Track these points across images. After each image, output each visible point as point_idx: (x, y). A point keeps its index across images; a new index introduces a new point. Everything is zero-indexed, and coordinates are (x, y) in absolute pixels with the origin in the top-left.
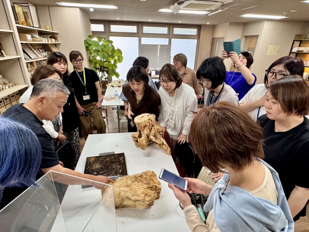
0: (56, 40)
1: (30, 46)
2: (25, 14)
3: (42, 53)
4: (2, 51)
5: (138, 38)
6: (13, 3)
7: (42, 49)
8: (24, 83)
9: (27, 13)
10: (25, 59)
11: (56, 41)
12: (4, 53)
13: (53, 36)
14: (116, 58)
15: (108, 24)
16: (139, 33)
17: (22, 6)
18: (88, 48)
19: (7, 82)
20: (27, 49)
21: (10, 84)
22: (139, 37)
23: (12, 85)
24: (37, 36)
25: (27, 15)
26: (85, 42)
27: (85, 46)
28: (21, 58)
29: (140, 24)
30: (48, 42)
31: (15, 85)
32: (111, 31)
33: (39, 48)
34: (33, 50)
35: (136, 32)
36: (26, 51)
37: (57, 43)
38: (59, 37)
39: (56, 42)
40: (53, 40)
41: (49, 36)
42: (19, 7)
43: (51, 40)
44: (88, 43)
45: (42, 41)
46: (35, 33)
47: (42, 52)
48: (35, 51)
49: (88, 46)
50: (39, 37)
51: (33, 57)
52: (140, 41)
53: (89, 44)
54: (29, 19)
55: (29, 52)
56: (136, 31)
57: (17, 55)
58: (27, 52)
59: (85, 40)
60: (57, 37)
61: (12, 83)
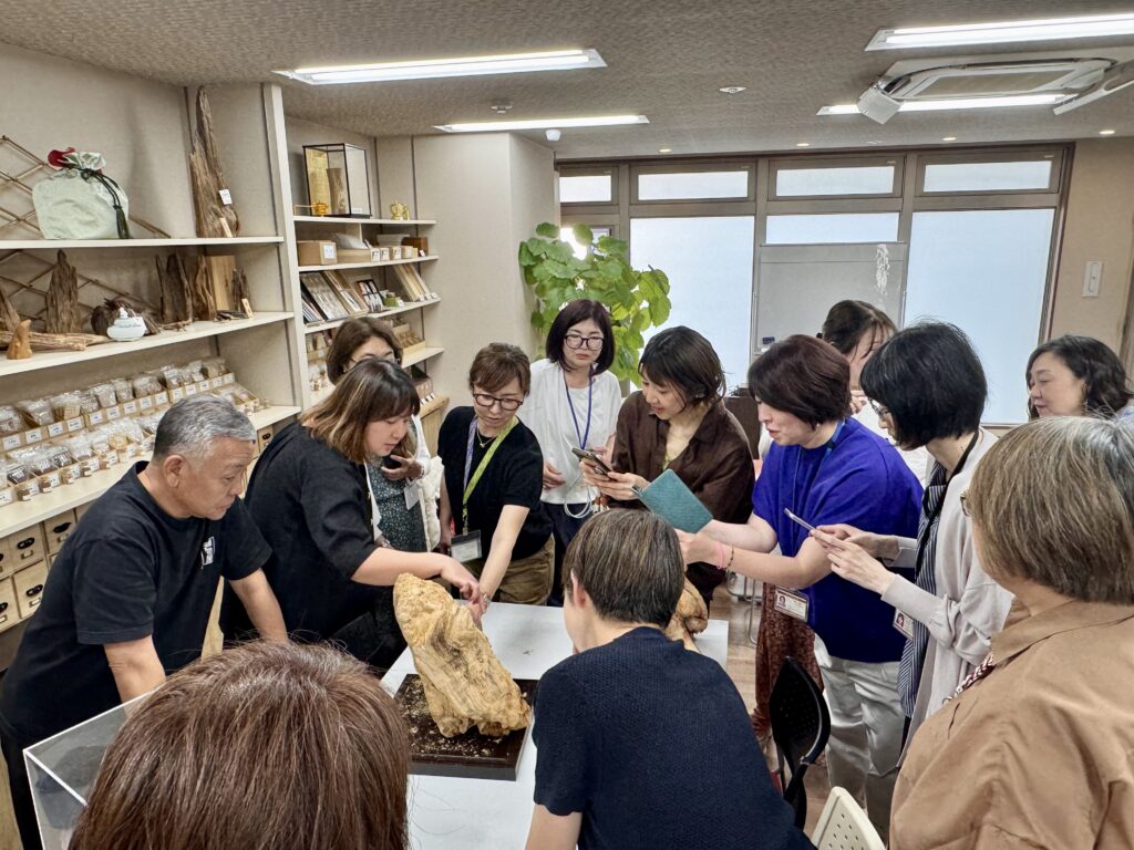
0: (419, 249)
1: (333, 278)
2: (333, 174)
3: (366, 297)
4: (245, 301)
5: (753, 218)
6: (304, 147)
7: (371, 284)
8: (291, 402)
9: (337, 171)
10: (306, 321)
11: (422, 252)
12: (247, 307)
13: (414, 236)
14: (641, 307)
15: (627, 172)
16: (755, 200)
17: (327, 151)
18: (531, 273)
19: (244, 397)
20: (321, 287)
21: (251, 404)
22: (755, 215)
23: (255, 407)
24: (357, 242)
25: (338, 177)
26: (524, 252)
27: (520, 265)
28: (292, 319)
29: (761, 163)
30: (391, 257)
31: (266, 408)
32: (642, 197)
33: (358, 282)
34: (339, 288)
35: (746, 195)
36: (314, 296)
37: (424, 258)
38: (432, 238)
39: (420, 255)
40: (410, 250)
41: (400, 237)
42: (320, 155)
43: (403, 251)
44: (531, 254)
45: (369, 258)
46: (354, 234)
47: (368, 294)
48: (345, 294)
49: (532, 263)
50: (364, 247)
51: (334, 313)
52: (760, 231)
53: (538, 259)
54: (342, 188)
55: (324, 300)
56: (743, 193)
57: (285, 310)
58: (318, 297)
59: (522, 244)
60: (426, 239)
61: (257, 400)
